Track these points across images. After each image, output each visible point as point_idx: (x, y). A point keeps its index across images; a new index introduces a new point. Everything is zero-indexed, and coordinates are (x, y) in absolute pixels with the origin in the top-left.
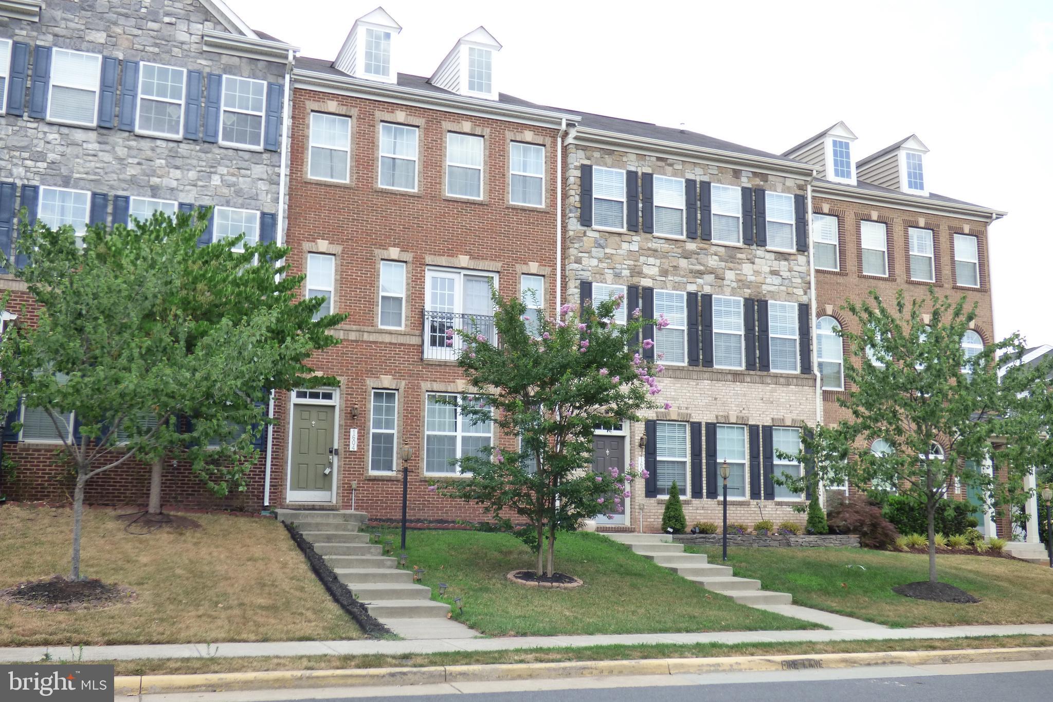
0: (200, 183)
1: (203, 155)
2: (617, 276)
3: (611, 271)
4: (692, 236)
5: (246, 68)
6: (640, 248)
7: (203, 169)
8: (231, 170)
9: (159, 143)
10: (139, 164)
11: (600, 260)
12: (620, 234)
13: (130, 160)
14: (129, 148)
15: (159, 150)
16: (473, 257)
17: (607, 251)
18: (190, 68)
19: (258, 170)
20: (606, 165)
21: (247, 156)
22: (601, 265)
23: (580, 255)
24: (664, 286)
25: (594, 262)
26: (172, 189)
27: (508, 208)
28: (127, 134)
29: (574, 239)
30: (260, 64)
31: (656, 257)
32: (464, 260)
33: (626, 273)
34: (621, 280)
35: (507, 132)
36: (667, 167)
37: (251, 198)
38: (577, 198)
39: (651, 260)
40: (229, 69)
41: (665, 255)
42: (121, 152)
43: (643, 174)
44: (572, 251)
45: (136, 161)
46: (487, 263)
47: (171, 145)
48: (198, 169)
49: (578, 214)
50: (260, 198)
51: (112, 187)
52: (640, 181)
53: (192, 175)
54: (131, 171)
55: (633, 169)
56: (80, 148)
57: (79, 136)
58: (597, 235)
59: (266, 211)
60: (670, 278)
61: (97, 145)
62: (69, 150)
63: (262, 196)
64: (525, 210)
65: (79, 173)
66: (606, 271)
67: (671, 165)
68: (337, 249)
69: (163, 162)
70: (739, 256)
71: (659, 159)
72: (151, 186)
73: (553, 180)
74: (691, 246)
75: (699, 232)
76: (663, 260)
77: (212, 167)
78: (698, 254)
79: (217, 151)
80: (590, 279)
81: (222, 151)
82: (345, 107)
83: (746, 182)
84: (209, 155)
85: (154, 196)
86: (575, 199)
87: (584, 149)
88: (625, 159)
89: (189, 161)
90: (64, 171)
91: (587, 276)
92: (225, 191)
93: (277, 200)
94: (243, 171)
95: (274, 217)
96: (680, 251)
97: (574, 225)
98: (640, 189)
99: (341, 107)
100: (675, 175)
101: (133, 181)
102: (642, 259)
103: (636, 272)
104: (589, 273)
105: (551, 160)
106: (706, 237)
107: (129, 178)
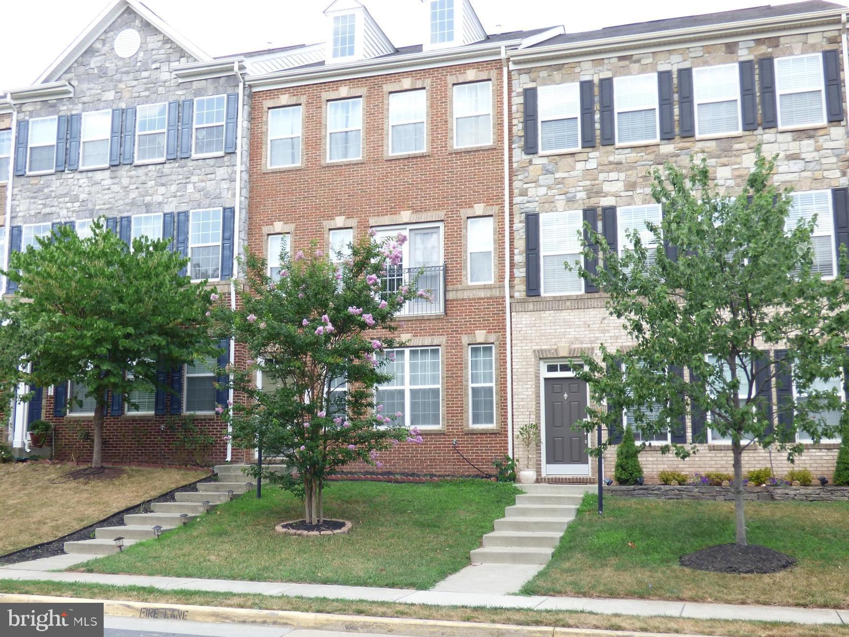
0: (179, 194)
1: (180, 170)
2: (571, 201)
3: (563, 197)
4: (667, 136)
5: (211, 87)
6: (600, 165)
7: (181, 181)
8: (201, 177)
9: (150, 167)
10: (137, 188)
11: (549, 188)
12: (573, 154)
13: (131, 187)
14: (131, 177)
15: (150, 174)
16: (415, 210)
17: (557, 175)
18: (171, 100)
19: (222, 172)
20: (554, 82)
21: (212, 162)
22: (551, 193)
23: (526, 186)
24: (630, 202)
25: (542, 191)
26: (160, 203)
27: (450, 154)
28: (129, 166)
29: (517, 170)
30: (222, 80)
31: (619, 171)
32: (406, 216)
33: (582, 195)
34: (576, 206)
35: (448, 77)
36: (632, 65)
37: (216, 198)
38: (521, 126)
39: (613, 175)
40: (199, 93)
41: (632, 166)
42: (125, 181)
43: (601, 81)
44: (516, 184)
45: (134, 186)
46: (429, 213)
47: (158, 167)
48: (178, 182)
49: (522, 143)
50: (223, 196)
51: (120, 211)
52: (596, 90)
53: (173, 188)
54: (133, 195)
55: (587, 78)
56: (99, 185)
57: (99, 176)
58: (545, 161)
59: (227, 206)
60: (639, 191)
61: (110, 180)
62: (94, 189)
63: (225, 194)
64: (470, 152)
65: (99, 205)
66: (557, 197)
67: (638, 61)
68: (291, 227)
69: (153, 182)
70: (737, 146)
71: (621, 58)
72: (145, 204)
73: (500, 114)
74: (668, 148)
75: (677, 130)
76: (629, 173)
77: (187, 178)
78: (678, 155)
79: (190, 163)
80: (537, 209)
81: (195, 162)
82: (295, 98)
83: (744, 54)
84: (185, 169)
85: (147, 212)
86: (518, 129)
87: (528, 71)
88: (577, 70)
89: (170, 177)
90: (90, 206)
91: (532, 207)
92: (197, 196)
93: (234, 195)
94: (209, 176)
95: (232, 210)
96: (651, 157)
97: (519, 155)
98: (597, 99)
99: (292, 98)
100: (643, 70)
101: (133, 204)
102: (602, 176)
103: (595, 192)
104: (536, 204)
105: (498, 93)
106: (688, 133)
107: (130, 201)
